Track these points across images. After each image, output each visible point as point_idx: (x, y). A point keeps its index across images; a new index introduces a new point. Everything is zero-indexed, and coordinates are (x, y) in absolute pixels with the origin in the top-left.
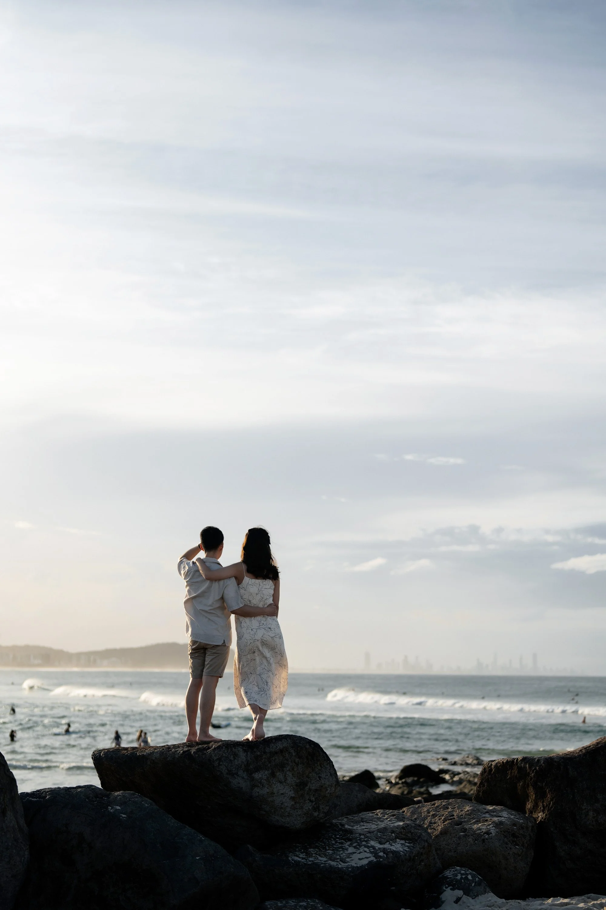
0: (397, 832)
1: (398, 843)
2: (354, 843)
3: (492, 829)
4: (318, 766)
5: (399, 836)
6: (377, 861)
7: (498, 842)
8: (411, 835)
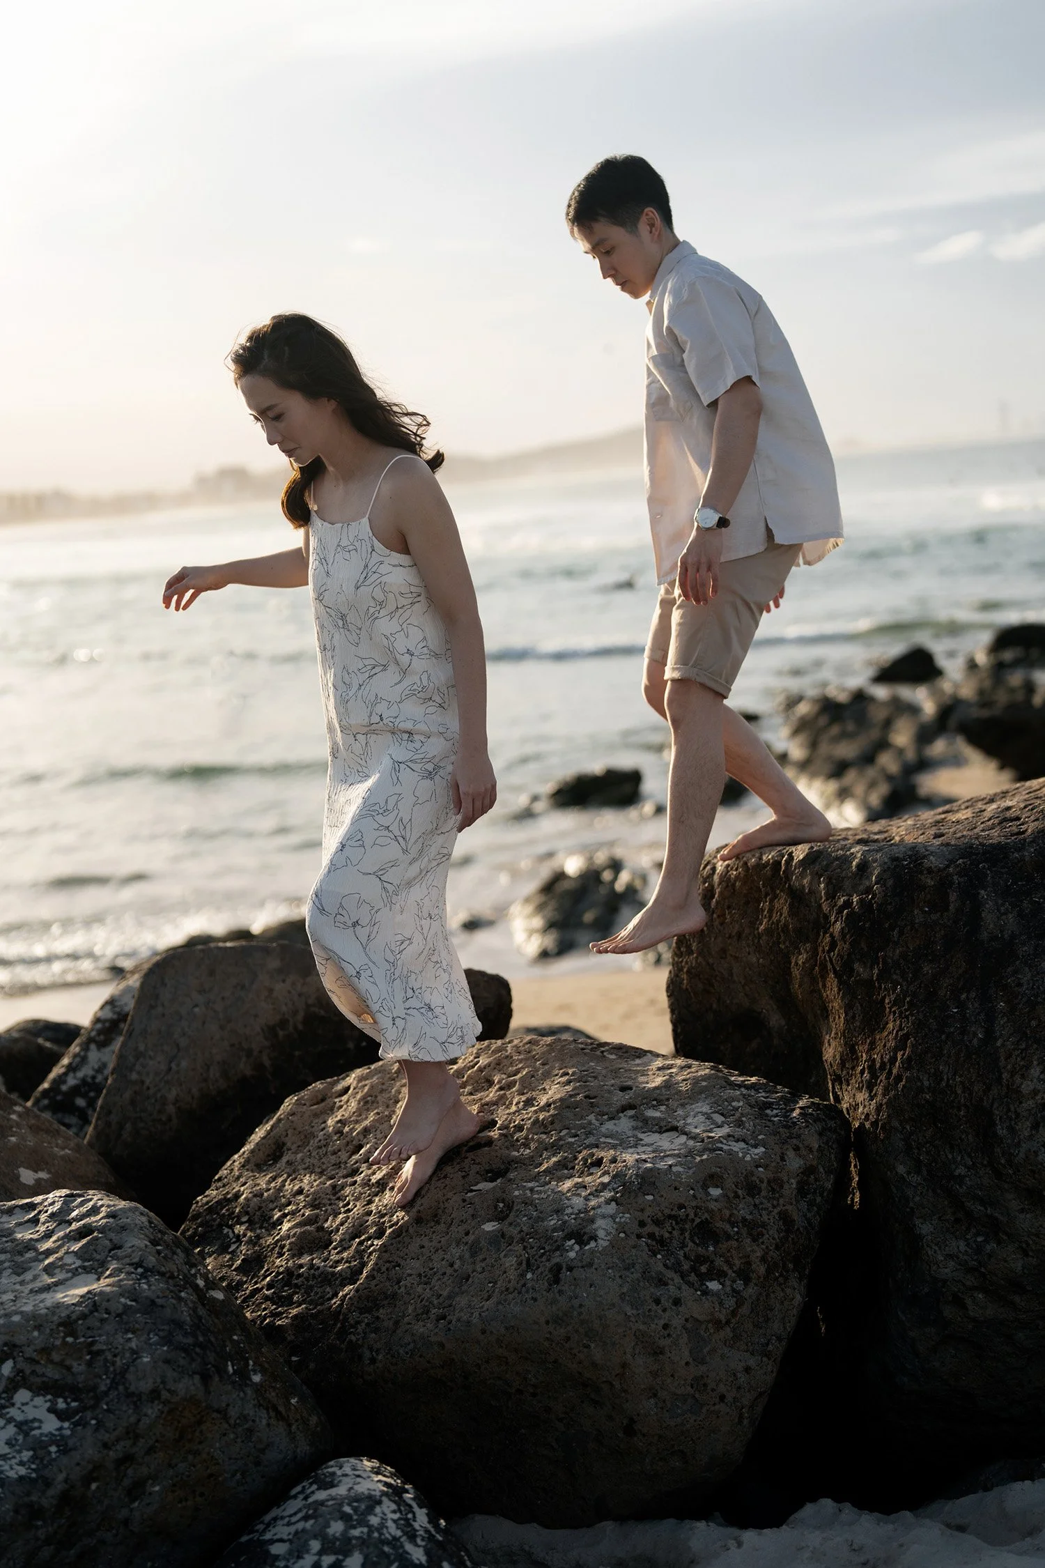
5: (33, 1372)
7: (621, 1277)
8: (90, 1364)
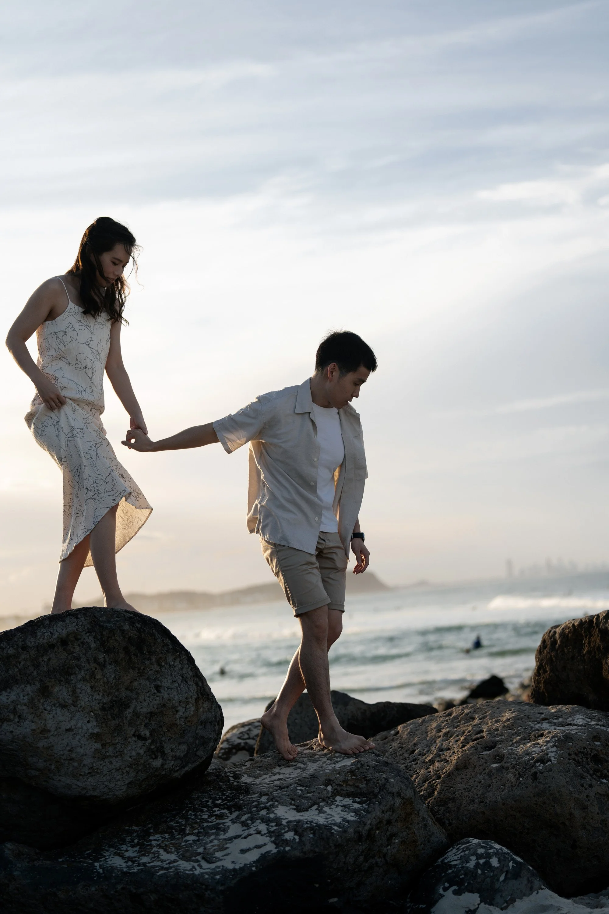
0: (338, 782)
1: (338, 806)
2: (245, 814)
3: (552, 752)
4: (152, 664)
5: (341, 789)
6: (279, 852)
7: (565, 775)
8: (367, 784)
